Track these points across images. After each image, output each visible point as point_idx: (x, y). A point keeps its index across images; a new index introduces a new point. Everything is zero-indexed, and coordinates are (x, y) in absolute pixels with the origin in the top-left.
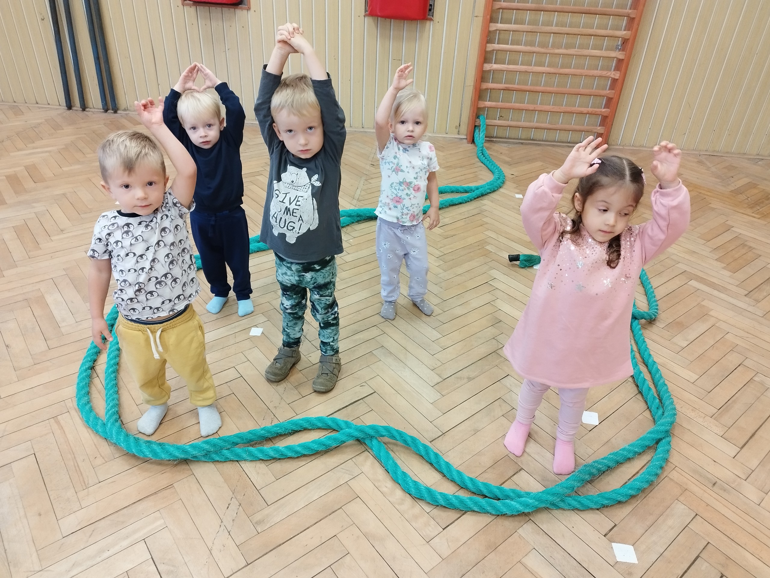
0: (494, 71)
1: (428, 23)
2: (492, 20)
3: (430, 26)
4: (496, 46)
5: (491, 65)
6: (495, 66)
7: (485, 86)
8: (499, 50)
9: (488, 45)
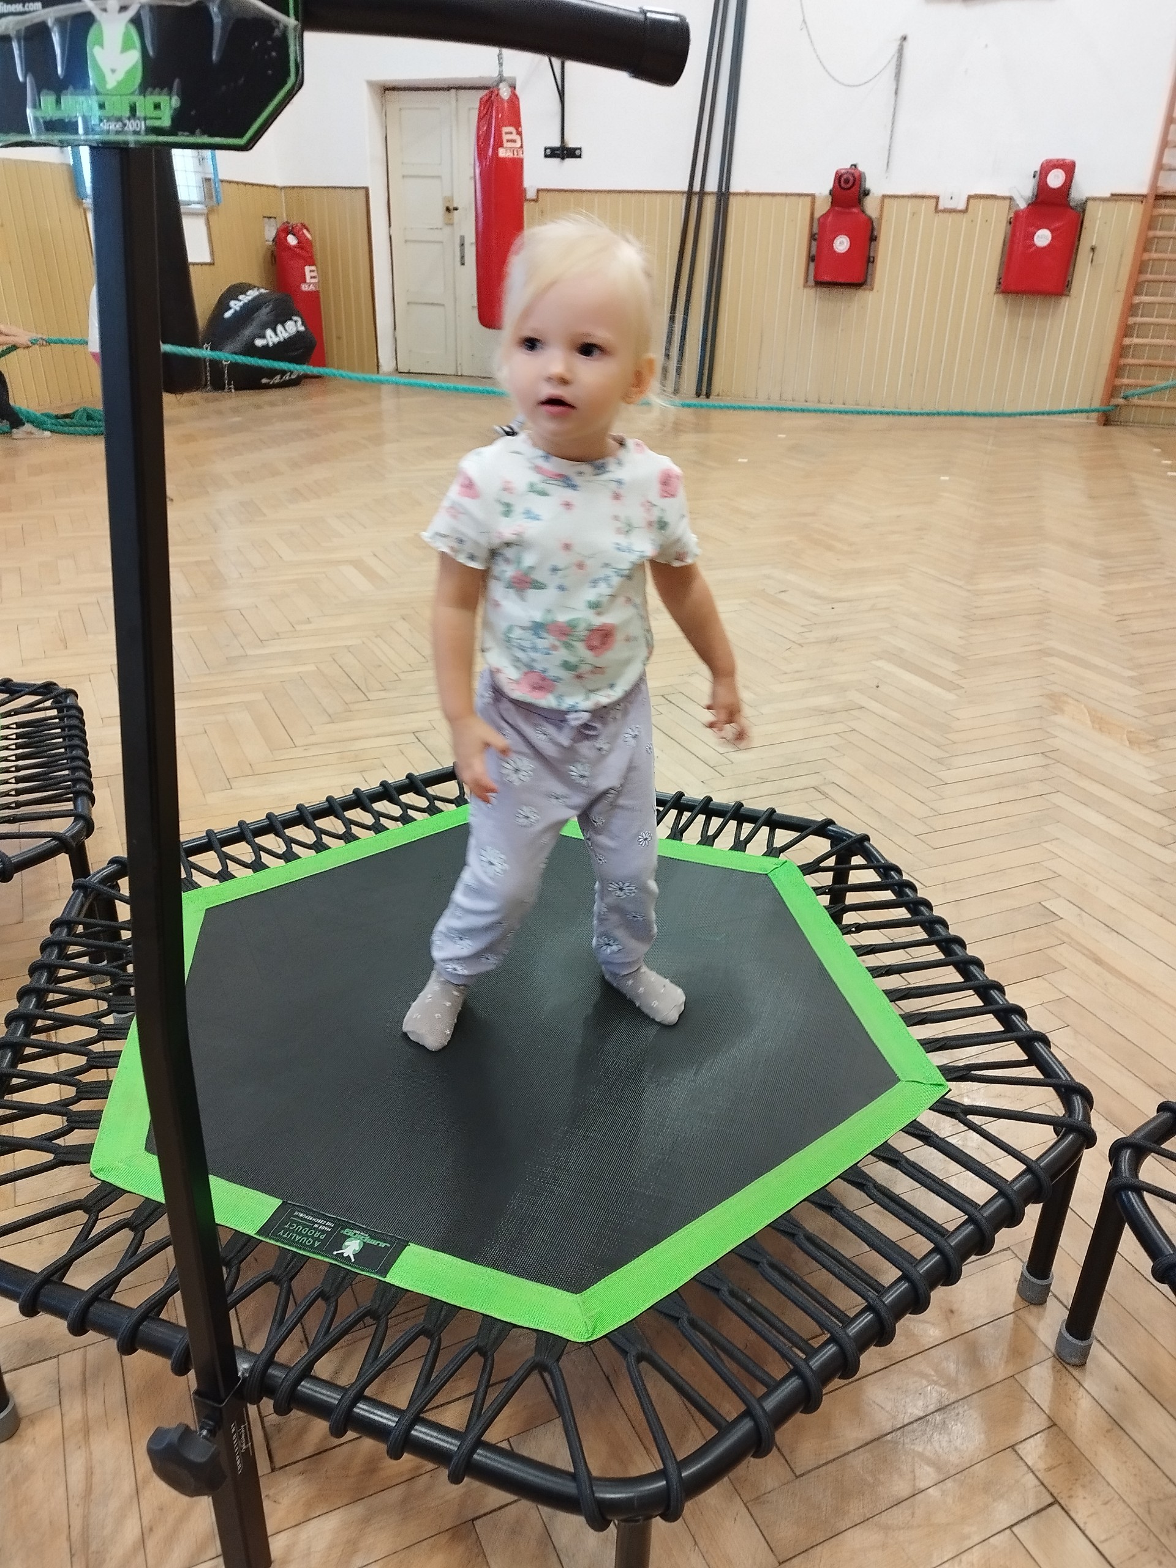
0: (1135, 345)
1: (1064, 299)
2: (1136, 293)
3: (1066, 303)
4: (1139, 319)
5: (1131, 339)
6: (1136, 340)
7: (1123, 361)
8: (1142, 324)
9: (1130, 318)
